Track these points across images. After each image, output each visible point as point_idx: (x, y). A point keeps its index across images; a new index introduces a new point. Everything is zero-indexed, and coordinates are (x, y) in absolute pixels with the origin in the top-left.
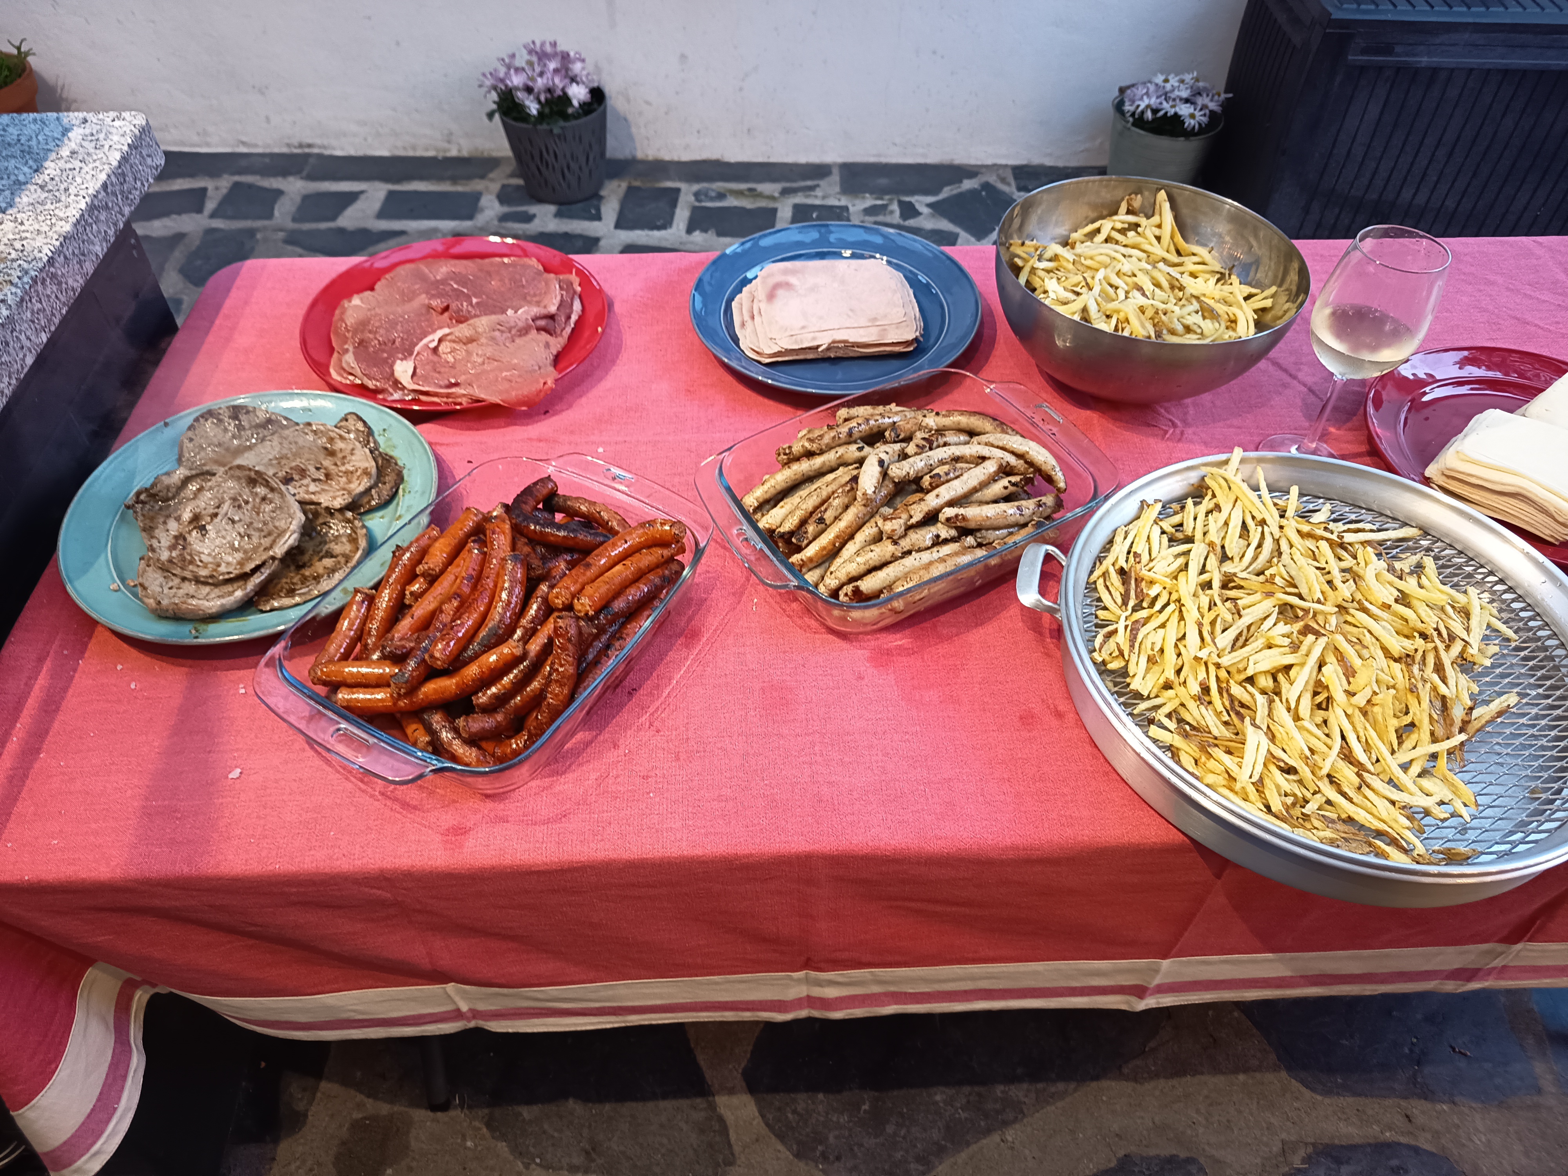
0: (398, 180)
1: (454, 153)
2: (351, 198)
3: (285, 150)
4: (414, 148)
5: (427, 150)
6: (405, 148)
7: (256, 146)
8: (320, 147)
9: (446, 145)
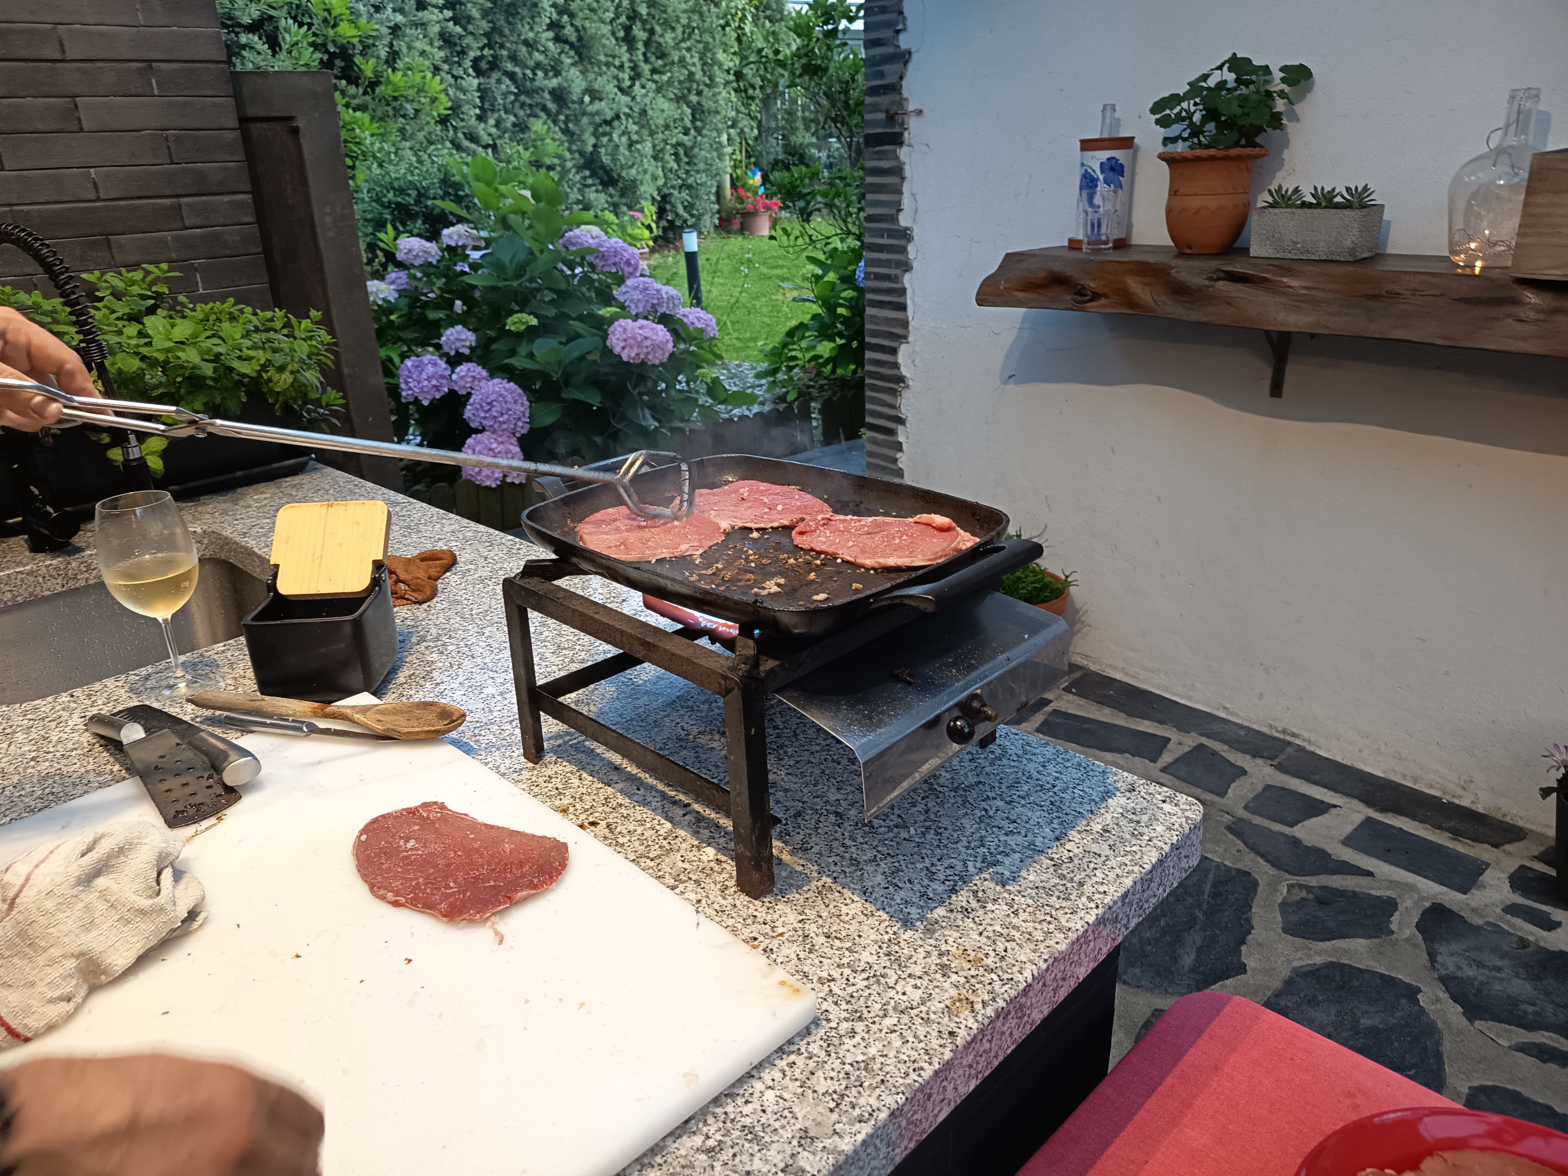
0: (1384, 810)
1: (1465, 802)
2: (1320, 808)
3: (1265, 730)
4: (1416, 780)
5: (1431, 787)
6: (1404, 776)
7: (1237, 715)
8: (1304, 740)
9: (1459, 791)
